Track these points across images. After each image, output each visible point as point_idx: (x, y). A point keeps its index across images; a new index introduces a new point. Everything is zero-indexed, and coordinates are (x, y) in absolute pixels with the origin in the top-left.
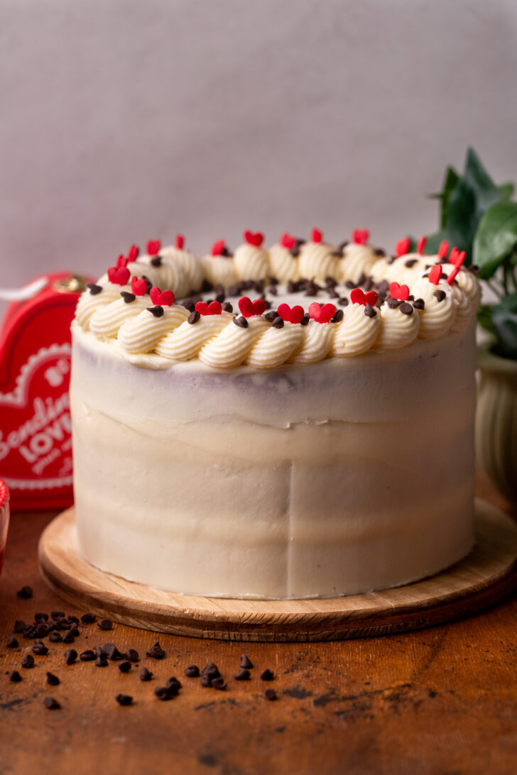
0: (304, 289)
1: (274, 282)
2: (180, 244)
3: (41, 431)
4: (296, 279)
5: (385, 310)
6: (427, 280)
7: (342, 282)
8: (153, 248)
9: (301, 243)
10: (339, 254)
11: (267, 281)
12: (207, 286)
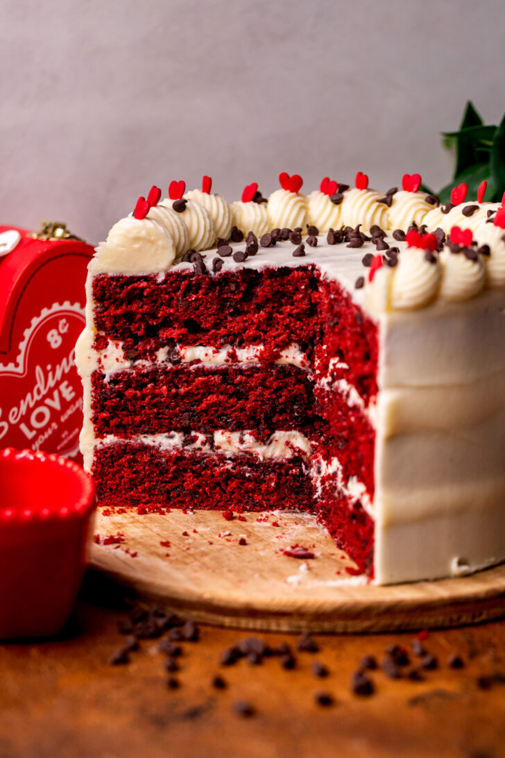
0: (346, 240)
1: (313, 231)
2: (207, 186)
3: (40, 403)
4: (337, 228)
5: (445, 255)
6: (491, 225)
7: (390, 233)
8: (177, 190)
9: (345, 188)
10: (388, 201)
11: (305, 231)
12: (237, 235)
